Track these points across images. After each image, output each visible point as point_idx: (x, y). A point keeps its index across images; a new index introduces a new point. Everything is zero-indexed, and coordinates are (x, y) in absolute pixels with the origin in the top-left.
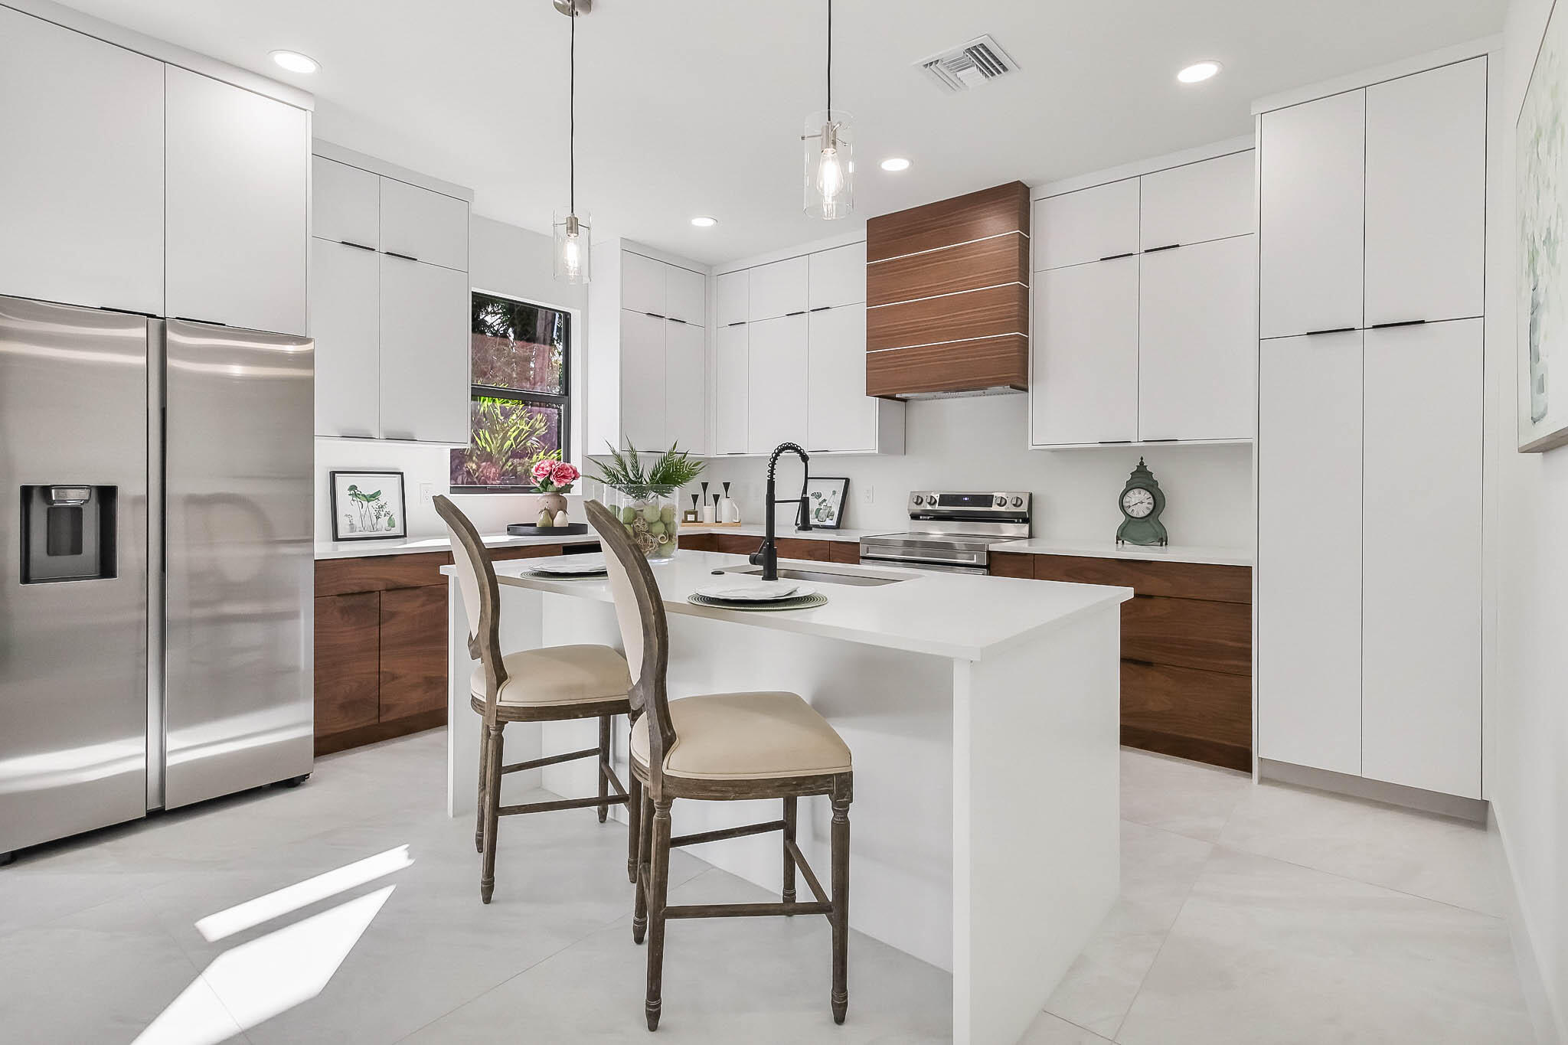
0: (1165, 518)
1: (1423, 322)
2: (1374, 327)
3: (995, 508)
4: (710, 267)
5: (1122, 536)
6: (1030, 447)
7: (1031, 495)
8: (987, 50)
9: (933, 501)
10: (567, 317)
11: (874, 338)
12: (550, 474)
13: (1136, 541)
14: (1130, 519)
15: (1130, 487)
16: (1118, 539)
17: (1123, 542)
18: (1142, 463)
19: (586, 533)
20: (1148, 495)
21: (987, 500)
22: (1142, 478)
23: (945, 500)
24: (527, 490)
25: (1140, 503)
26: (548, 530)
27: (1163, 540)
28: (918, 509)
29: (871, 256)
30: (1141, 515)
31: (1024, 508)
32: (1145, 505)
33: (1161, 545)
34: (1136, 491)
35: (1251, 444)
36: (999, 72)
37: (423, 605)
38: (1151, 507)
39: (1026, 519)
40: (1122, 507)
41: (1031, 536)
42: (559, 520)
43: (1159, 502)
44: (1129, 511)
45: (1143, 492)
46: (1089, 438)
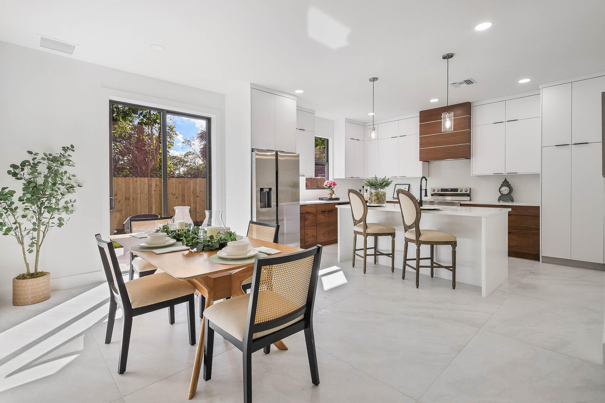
0: (513, 195)
1: (588, 143)
2: (574, 144)
3: (459, 192)
4: (365, 123)
5: (499, 200)
6: (471, 175)
7: (470, 188)
8: (470, 81)
9: (439, 190)
10: (328, 140)
11: (422, 145)
12: (331, 184)
13: (504, 201)
14: (502, 195)
15: (502, 186)
16: (498, 200)
17: (500, 201)
18: (506, 179)
19: (339, 200)
20: (508, 188)
21: (456, 190)
22: (506, 183)
23: (442, 190)
24: (324, 188)
25: (505, 190)
26: (331, 199)
27: (512, 201)
28: (433, 193)
29: (421, 121)
30: (506, 193)
31: (468, 192)
32: (507, 191)
33: (512, 202)
34: (504, 187)
35: (540, 174)
36: (471, 84)
37: (312, 217)
38: (509, 191)
39: (469, 195)
40: (500, 192)
41: (470, 200)
42: (333, 197)
43: (511, 190)
44: (502, 192)
45: (506, 187)
46: (490, 172)
